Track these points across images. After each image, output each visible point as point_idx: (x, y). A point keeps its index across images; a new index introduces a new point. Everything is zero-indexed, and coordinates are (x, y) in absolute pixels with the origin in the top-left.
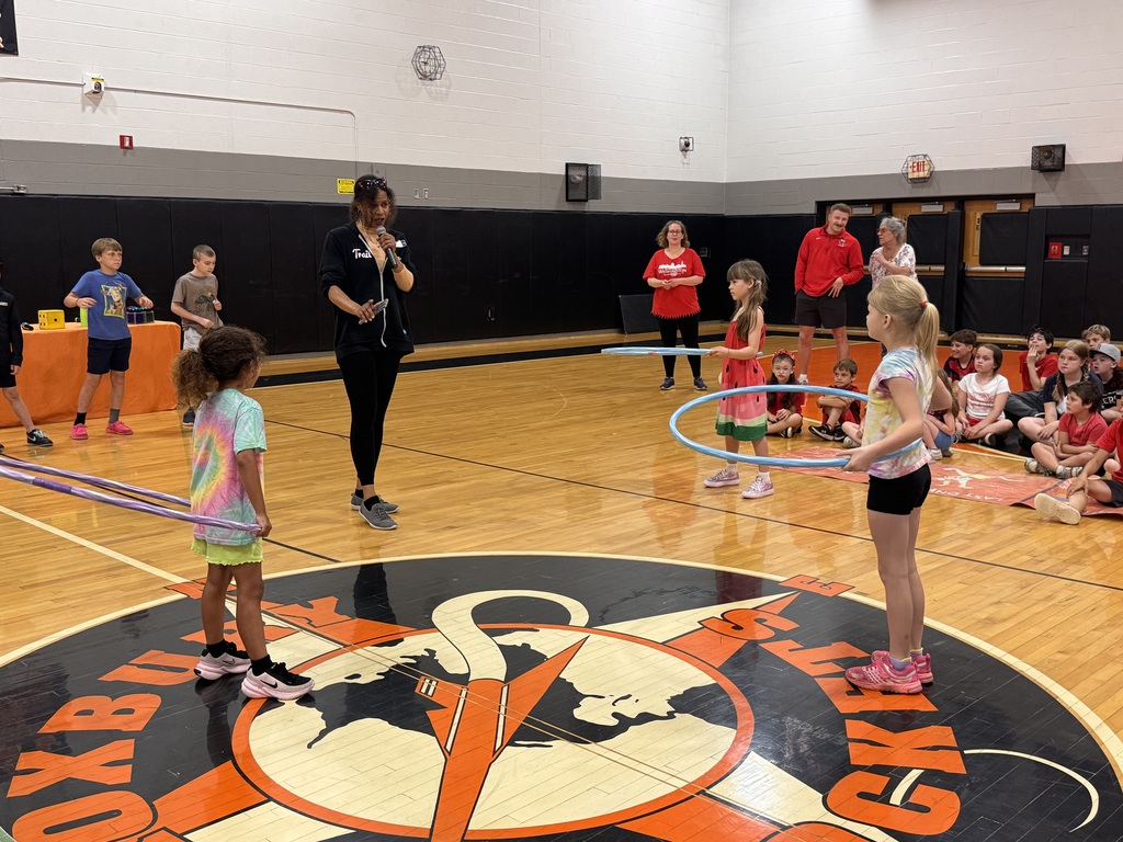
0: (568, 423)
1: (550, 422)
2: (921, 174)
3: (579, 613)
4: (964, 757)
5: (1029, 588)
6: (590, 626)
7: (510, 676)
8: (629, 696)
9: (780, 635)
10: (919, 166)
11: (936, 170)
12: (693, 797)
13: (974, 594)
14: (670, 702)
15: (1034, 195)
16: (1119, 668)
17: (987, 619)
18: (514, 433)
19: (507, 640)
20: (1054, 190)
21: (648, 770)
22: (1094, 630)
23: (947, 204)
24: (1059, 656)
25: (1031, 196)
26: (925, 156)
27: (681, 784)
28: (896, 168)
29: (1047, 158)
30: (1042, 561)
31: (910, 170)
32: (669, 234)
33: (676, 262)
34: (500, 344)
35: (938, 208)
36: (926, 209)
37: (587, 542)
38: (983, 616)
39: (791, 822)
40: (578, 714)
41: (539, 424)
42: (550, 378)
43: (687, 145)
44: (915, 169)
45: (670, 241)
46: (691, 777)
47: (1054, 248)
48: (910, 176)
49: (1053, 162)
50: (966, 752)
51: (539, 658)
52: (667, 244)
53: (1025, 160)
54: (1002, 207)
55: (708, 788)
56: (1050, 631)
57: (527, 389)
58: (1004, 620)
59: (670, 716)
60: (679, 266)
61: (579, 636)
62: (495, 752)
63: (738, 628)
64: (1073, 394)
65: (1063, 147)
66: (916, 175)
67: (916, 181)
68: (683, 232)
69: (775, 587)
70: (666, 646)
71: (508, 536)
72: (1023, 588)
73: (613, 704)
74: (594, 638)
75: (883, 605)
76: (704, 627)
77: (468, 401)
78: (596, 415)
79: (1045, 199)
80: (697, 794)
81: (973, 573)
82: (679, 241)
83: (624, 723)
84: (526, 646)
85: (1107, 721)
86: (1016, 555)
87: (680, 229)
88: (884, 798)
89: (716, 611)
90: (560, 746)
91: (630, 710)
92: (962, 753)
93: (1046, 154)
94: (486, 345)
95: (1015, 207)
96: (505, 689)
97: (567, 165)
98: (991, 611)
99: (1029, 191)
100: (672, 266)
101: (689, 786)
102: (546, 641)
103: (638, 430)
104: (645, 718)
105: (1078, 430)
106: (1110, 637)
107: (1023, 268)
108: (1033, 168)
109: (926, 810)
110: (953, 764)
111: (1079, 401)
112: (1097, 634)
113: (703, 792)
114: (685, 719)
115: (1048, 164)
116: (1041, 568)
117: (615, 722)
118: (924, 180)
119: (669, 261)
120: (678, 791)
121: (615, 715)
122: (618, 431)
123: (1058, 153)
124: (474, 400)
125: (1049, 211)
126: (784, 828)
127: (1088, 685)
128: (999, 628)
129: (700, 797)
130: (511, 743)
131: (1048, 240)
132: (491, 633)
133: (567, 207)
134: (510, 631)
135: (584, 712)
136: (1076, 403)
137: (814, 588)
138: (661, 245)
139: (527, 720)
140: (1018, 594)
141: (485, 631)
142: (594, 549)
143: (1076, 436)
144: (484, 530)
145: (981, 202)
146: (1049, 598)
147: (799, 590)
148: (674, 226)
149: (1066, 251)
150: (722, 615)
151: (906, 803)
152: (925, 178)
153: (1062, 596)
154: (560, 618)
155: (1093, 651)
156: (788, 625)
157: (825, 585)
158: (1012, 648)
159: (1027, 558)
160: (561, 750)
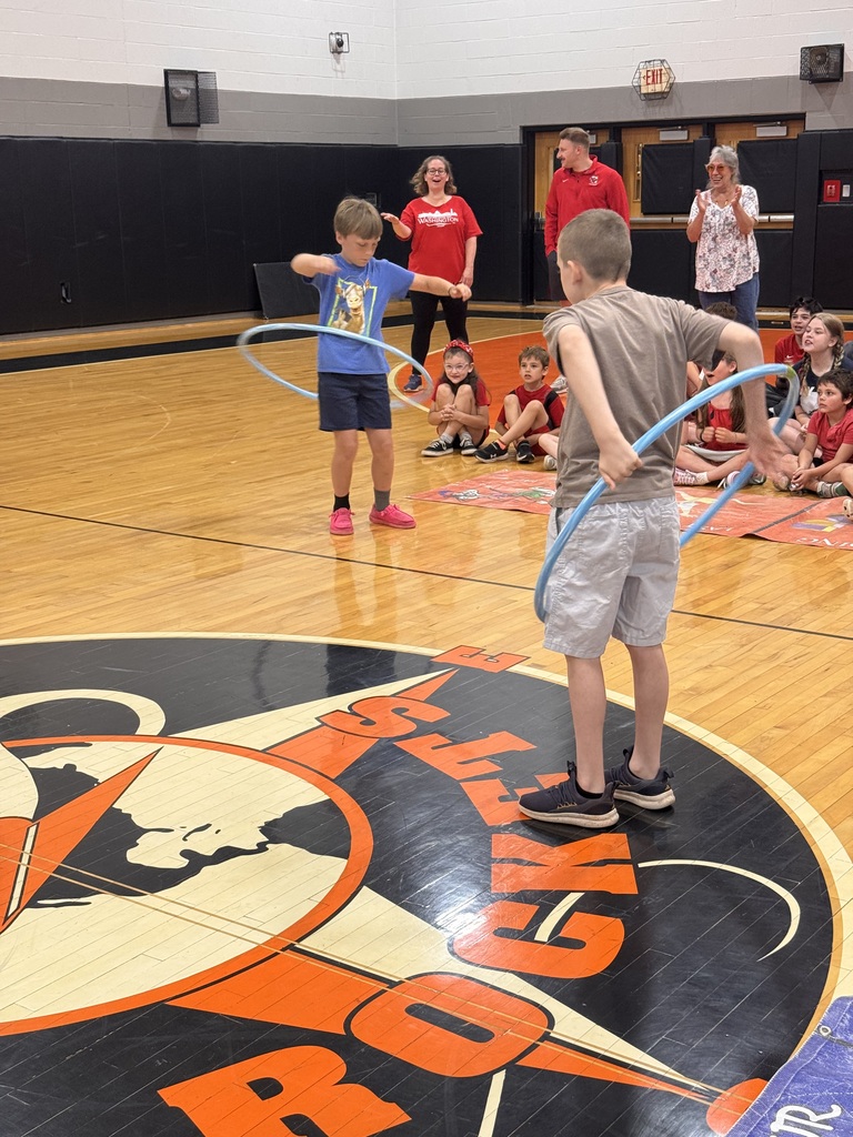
0: (170, 449)
1: (142, 449)
2: (658, 88)
3: (151, 715)
4: (638, 872)
5: (752, 644)
6: (165, 734)
7: (41, 812)
8: (208, 826)
9: (423, 729)
10: (655, 76)
11: (676, 81)
12: (277, 954)
13: (679, 658)
14: (264, 830)
15: (805, 114)
16: (847, 743)
17: (691, 689)
18: (88, 467)
19: (43, 761)
20: (829, 108)
21: (219, 924)
22: (825, 695)
23: (692, 128)
24: (776, 732)
25: (801, 117)
26: (662, 61)
27: (262, 939)
28: (624, 77)
29: (820, 63)
30: (772, 609)
31: (643, 82)
32: (428, 176)
33: (442, 209)
34: (83, 336)
35: (680, 136)
36: (667, 136)
37: (175, 616)
38: (688, 685)
39: (403, 977)
40: (133, 856)
41: (129, 451)
42: (149, 385)
43: (340, 44)
44: (650, 80)
45: (432, 185)
46: (277, 928)
47: (830, 188)
48: (644, 91)
49: (828, 68)
50: (641, 865)
51: (87, 783)
52: (426, 190)
53: (791, 67)
54: (764, 132)
55: (299, 941)
56: (769, 701)
57: (112, 403)
58: (713, 690)
59: (262, 848)
60: (446, 214)
61: (146, 749)
62: (6, 918)
63: (368, 722)
64: (831, 386)
65: (841, 48)
66: (650, 89)
67: (651, 98)
68: (447, 171)
69: (427, 664)
70: (269, 755)
71: (62, 615)
72: (743, 646)
73: (184, 839)
74: (169, 749)
75: (563, 680)
76: (323, 724)
77: (25, 422)
78: (210, 436)
79: (818, 122)
80: (283, 950)
81: (682, 630)
82: (442, 184)
83: (196, 862)
84: (70, 768)
85: (824, 814)
86: (740, 602)
87: (443, 166)
88: (528, 934)
89: (342, 701)
90: (103, 903)
91: (206, 845)
92: (636, 867)
93: (819, 58)
94: (61, 339)
95: (779, 132)
96: (32, 830)
97: (166, 73)
98: (698, 678)
99: (796, 109)
100: (437, 214)
101: (274, 941)
102: (99, 758)
103: (266, 456)
104: (226, 854)
105: (832, 431)
106: (840, 707)
107: (791, 217)
108: (802, 77)
109: (578, 944)
110: (622, 881)
111: (837, 396)
112: (828, 700)
113: (291, 947)
114: (282, 851)
115: (821, 71)
116: (769, 618)
117: (184, 862)
118: (661, 96)
119: (431, 209)
120: (259, 948)
121: (185, 854)
122: (238, 458)
123: (834, 57)
124: (34, 420)
125: (823, 138)
126: (392, 984)
127: (807, 767)
128: (705, 701)
129: (288, 954)
130: (32, 904)
131: (822, 177)
132: (20, 753)
133: (170, 135)
134: (48, 748)
135: (143, 854)
136: (834, 397)
137: (476, 663)
138: (418, 190)
139: (59, 870)
140: (734, 655)
141: (11, 750)
142: (184, 626)
143: (830, 441)
144: (28, 608)
145: (735, 126)
146: (774, 656)
147: (456, 666)
148: (437, 163)
149: (846, 193)
150: (350, 708)
151: (557, 940)
152: (663, 93)
153: (791, 653)
154: (122, 724)
155: (820, 721)
156: (435, 714)
157: (492, 657)
158: (717, 725)
159: (753, 606)
160: (104, 905)
